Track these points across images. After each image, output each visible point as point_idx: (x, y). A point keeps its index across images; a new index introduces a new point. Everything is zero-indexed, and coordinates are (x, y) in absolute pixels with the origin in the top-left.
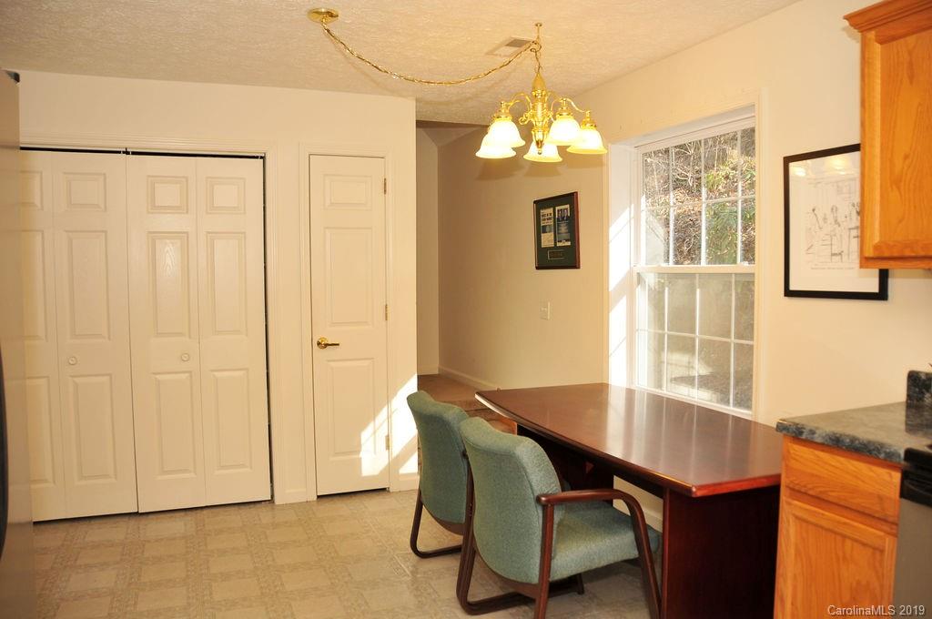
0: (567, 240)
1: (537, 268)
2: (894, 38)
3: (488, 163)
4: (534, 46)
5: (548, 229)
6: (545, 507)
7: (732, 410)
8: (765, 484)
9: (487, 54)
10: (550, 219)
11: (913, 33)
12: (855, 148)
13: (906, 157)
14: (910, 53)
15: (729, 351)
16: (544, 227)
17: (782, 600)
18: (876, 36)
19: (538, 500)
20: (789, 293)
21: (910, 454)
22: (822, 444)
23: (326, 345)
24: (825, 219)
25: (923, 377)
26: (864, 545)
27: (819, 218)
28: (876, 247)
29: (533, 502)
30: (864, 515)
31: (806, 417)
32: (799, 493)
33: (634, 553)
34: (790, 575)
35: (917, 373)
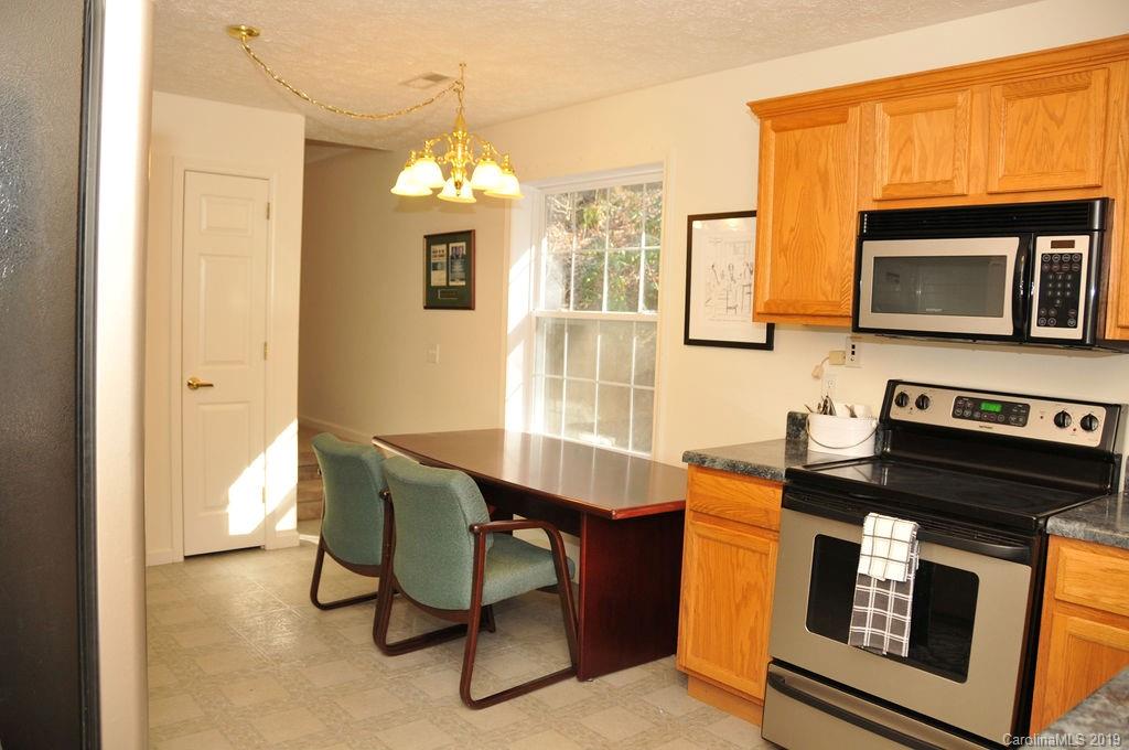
0: (462, 280)
1: (426, 308)
2: (785, 129)
3: (403, 199)
4: (457, 86)
5: (439, 266)
6: (476, 535)
7: (630, 451)
8: (672, 508)
9: (400, 84)
10: (442, 256)
11: (798, 128)
12: (752, 214)
13: (792, 230)
14: (797, 144)
15: (629, 396)
16: (435, 264)
17: (686, 608)
18: (773, 125)
19: (471, 529)
20: (688, 342)
21: (789, 473)
22: (722, 470)
23: (198, 386)
24: (723, 276)
25: (800, 417)
26: (754, 551)
27: (718, 273)
28: (767, 304)
29: (466, 531)
30: (755, 527)
31: (708, 450)
32: (701, 514)
33: (554, 580)
34: (693, 587)
35: (795, 413)
